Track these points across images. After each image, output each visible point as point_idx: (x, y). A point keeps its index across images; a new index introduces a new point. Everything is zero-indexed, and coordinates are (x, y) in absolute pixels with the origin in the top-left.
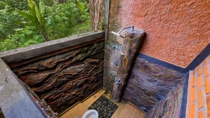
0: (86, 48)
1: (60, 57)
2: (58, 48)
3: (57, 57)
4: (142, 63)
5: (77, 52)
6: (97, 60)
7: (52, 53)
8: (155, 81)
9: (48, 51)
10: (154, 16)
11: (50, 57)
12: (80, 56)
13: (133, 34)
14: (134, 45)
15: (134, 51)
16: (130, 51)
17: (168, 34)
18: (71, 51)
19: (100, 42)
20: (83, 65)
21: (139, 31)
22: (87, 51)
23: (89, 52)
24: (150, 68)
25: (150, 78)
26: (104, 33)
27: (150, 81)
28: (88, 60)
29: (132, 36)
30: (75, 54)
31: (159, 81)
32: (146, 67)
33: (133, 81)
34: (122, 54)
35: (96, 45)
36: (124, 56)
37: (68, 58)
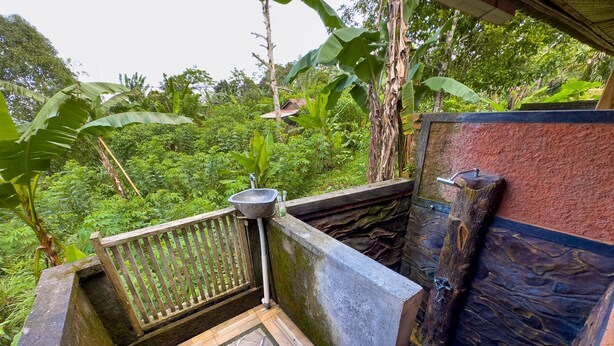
0: (378, 208)
1: (338, 217)
2: (341, 203)
3: (334, 217)
4: (504, 239)
5: (363, 212)
6: (392, 235)
7: (331, 209)
8: (547, 282)
9: (328, 206)
10: (517, 153)
11: (324, 217)
12: (366, 220)
13: (479, 181)
14: (483, 201)
15: (483, 212)
16: (473, 213)
17: (554, 180)
18: (354, 209)
19: (403, 198)
20: (365, 240)
21: (492, 176)
22: (378, 213)
23: (382, 215)
24: (526, 250)
25: (531, 275)
26: (411, 184)
27: (532, 282)
28: (376, 230)
29: (476, 185)
30: (359, 215)
31: (556, 280)
32: (515, 248)
33: (485, 285)
34: (455, 219)
35: (395, 203)
36: (459, 222)
37: (346, 222)
